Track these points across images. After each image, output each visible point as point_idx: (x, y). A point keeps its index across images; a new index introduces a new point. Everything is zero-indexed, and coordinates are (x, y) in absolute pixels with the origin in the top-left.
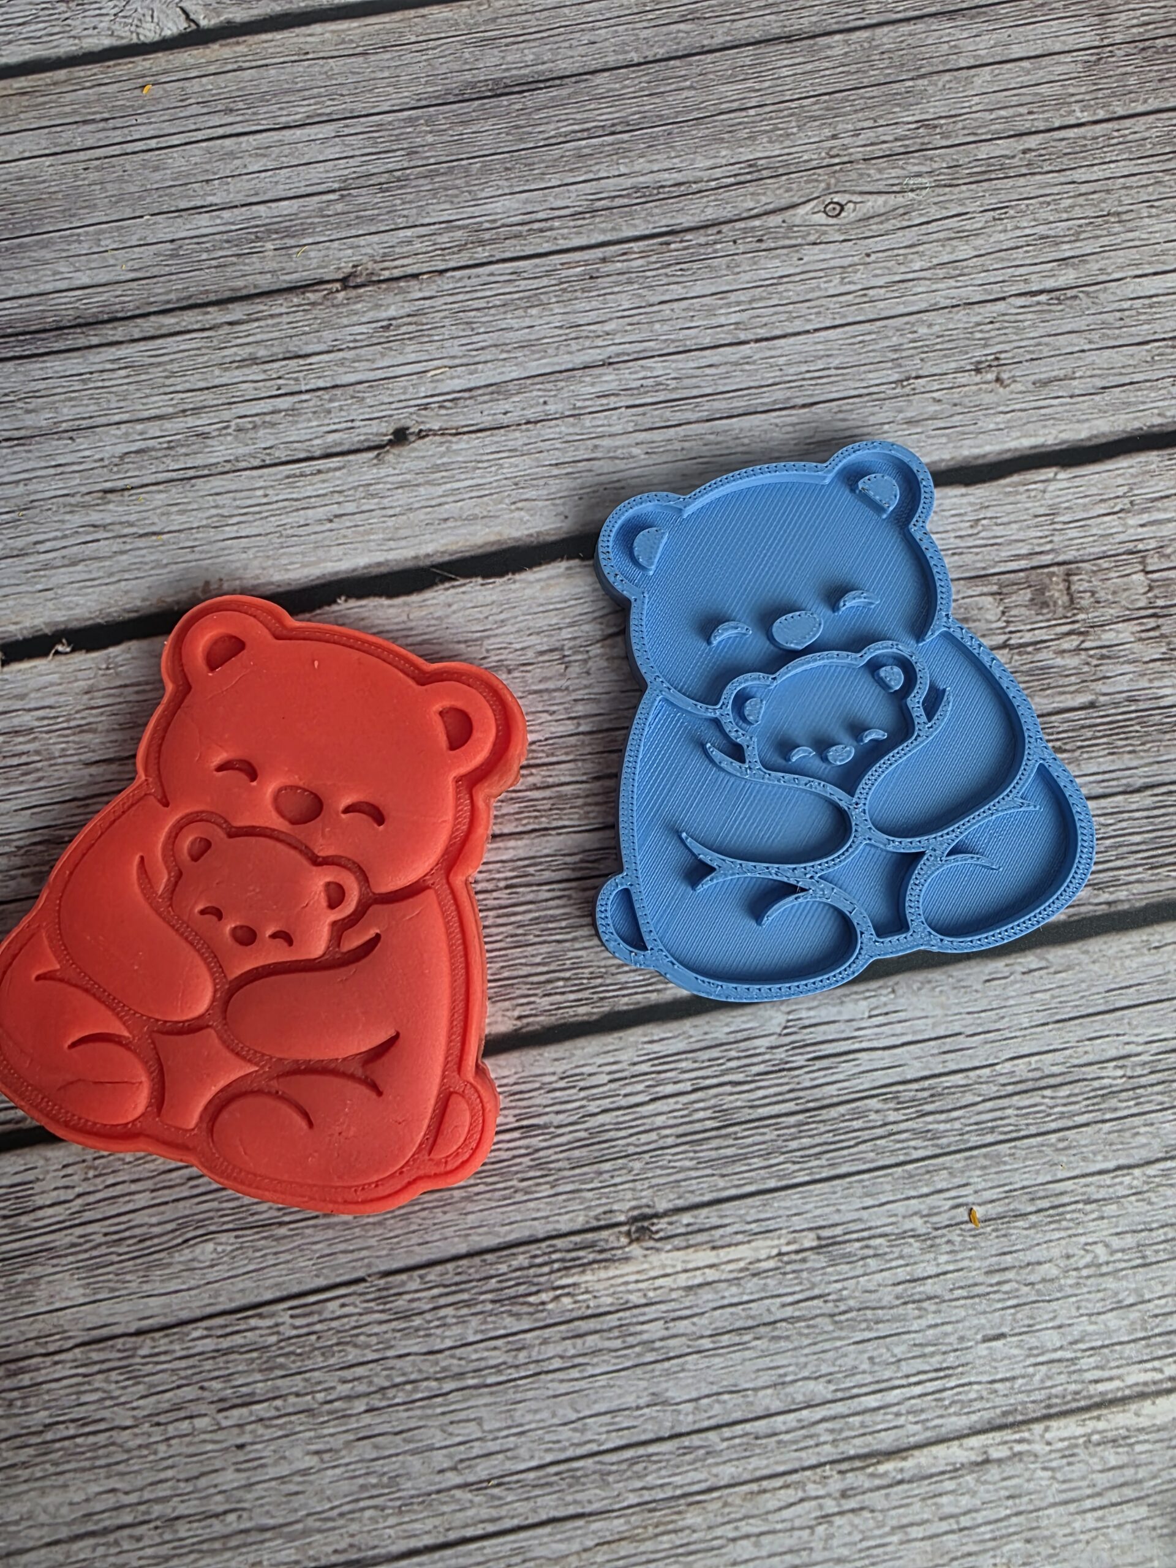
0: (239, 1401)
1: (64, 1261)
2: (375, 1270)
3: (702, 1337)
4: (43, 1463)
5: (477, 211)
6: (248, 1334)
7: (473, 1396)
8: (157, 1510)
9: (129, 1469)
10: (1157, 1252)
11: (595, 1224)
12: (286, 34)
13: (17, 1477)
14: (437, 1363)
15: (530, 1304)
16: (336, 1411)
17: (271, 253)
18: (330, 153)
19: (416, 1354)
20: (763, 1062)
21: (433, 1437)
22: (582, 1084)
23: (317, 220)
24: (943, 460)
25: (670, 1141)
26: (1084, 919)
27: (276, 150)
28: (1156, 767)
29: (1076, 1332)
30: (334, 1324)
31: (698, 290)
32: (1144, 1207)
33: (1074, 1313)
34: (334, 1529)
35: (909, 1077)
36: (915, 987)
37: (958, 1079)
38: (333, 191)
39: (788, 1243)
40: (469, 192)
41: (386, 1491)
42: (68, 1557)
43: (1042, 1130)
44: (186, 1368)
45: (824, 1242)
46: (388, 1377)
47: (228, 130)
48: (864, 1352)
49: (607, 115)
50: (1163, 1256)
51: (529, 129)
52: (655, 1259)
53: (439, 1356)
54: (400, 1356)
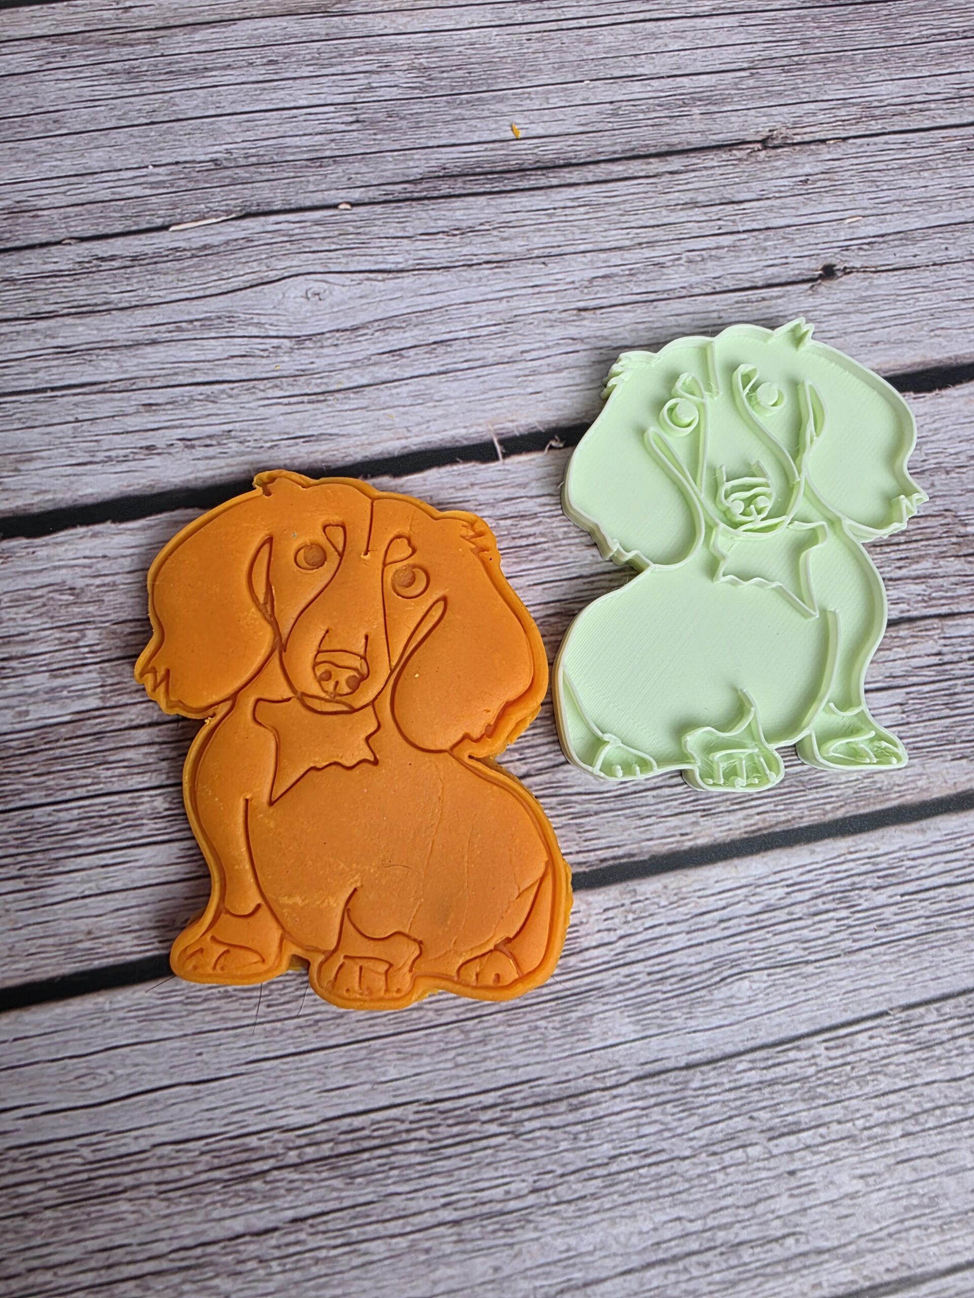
0: (785, 1130)
1: (613, 999)
2: (895, 1004)
4: (610, 1194)
6: (789, 1066)
8: (721, 1236)
9: (691, 1198)
13: (587, 1208)
14: (960, 1089)
16: (876, 1137)
19: (941, 1081)
21: (964, 1159)
23: (733, 92)
27: (692, 34)
30: (865, 1055)
34: (881, 1249)
41: (927, 1211)
42: (642, 1285)
44: (735, 1100)
46: (917, 1103)
53: (961, 1083)
54: (927, 1084)
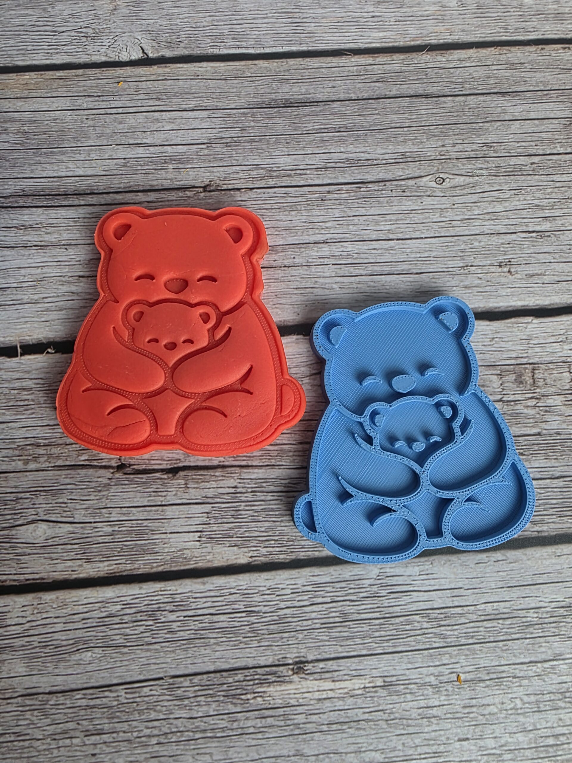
3: (323, 724)
5: (271, 161)
7: (209, 742)
10: (545, 705)
11: (277, 663)
12: (189, 65)
15: (242, 699)
17: (172, 170)
18: (204, 125)
20: (366, 592)
22: (278, 593)
24: (479, 307)
25: (318, 626)
26: (526, 538)
28: (566, 467)
29: (503, 741)
31: (372, 211)
32: (541, 683)
33: (503, 731)
35: (435, 607)
36: (442, 563)
37: (459, 610)
38: (204, 144)
39: (369, 683)
40: (268, 152)
43: (496, 640)
45: (386, 684)
47: (157, 108)
48: (400, 740)
49: (337, 122)
50: (548, 708)
51: (300, 125)
52: (304, 683)
